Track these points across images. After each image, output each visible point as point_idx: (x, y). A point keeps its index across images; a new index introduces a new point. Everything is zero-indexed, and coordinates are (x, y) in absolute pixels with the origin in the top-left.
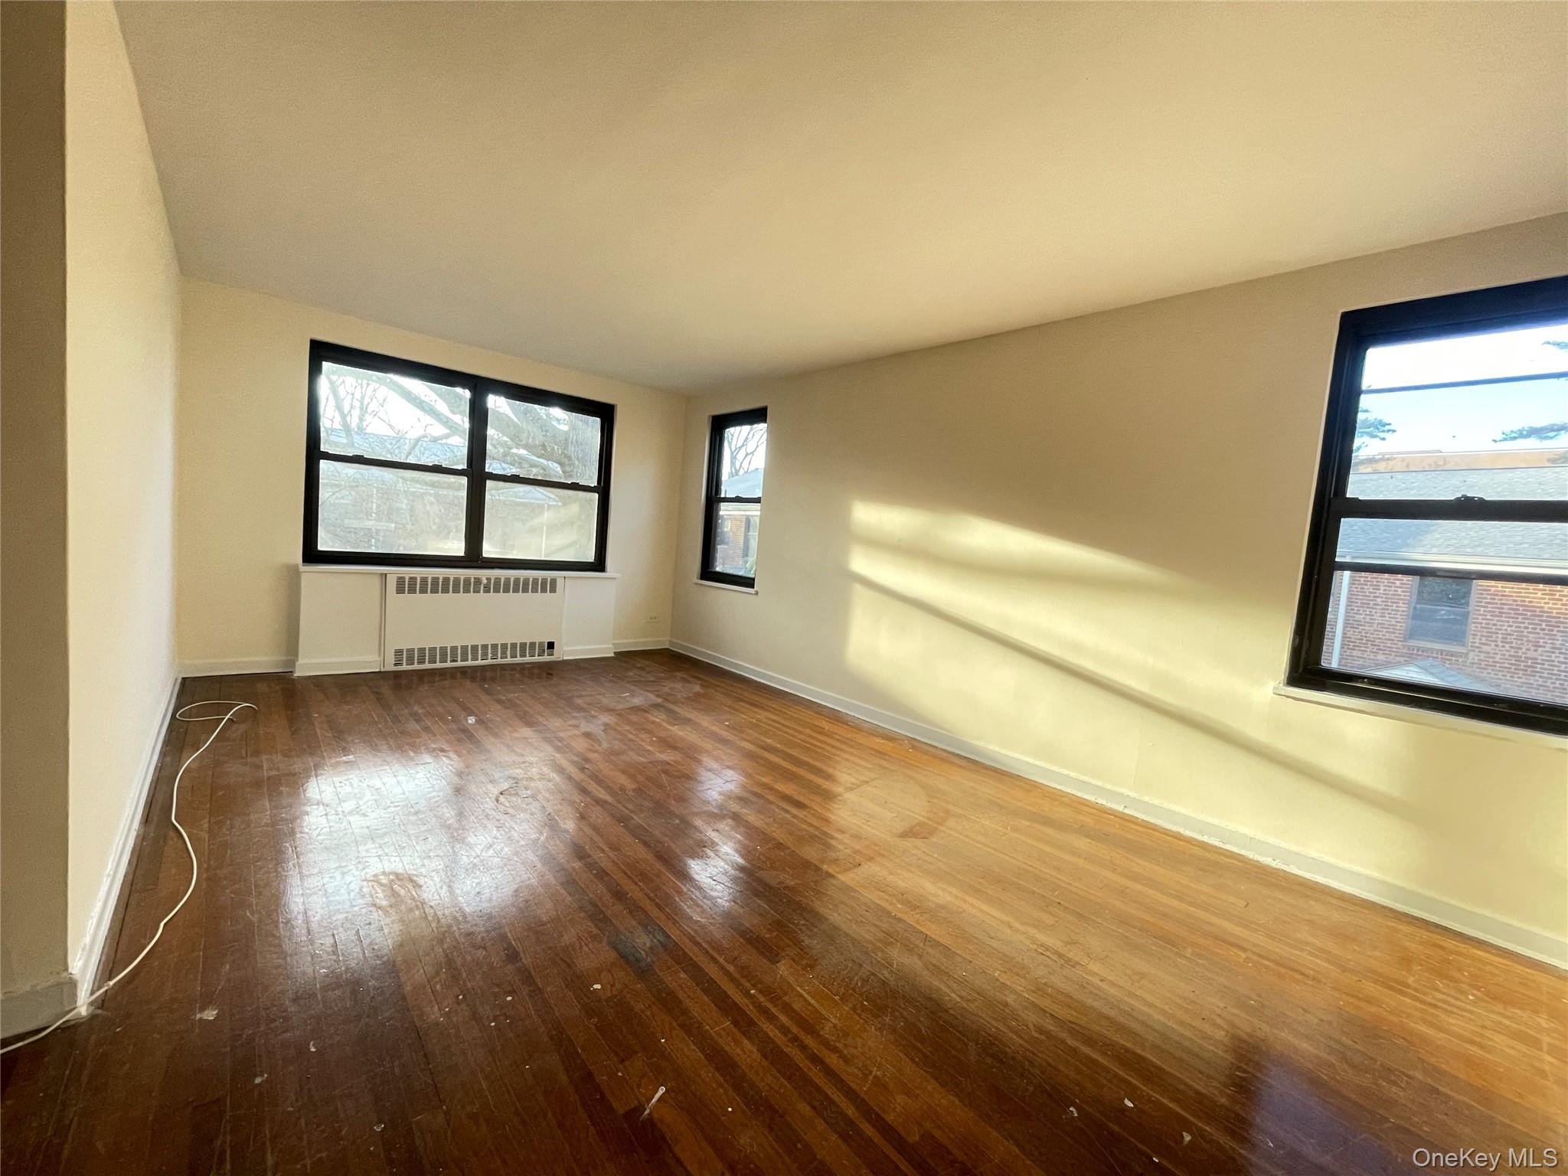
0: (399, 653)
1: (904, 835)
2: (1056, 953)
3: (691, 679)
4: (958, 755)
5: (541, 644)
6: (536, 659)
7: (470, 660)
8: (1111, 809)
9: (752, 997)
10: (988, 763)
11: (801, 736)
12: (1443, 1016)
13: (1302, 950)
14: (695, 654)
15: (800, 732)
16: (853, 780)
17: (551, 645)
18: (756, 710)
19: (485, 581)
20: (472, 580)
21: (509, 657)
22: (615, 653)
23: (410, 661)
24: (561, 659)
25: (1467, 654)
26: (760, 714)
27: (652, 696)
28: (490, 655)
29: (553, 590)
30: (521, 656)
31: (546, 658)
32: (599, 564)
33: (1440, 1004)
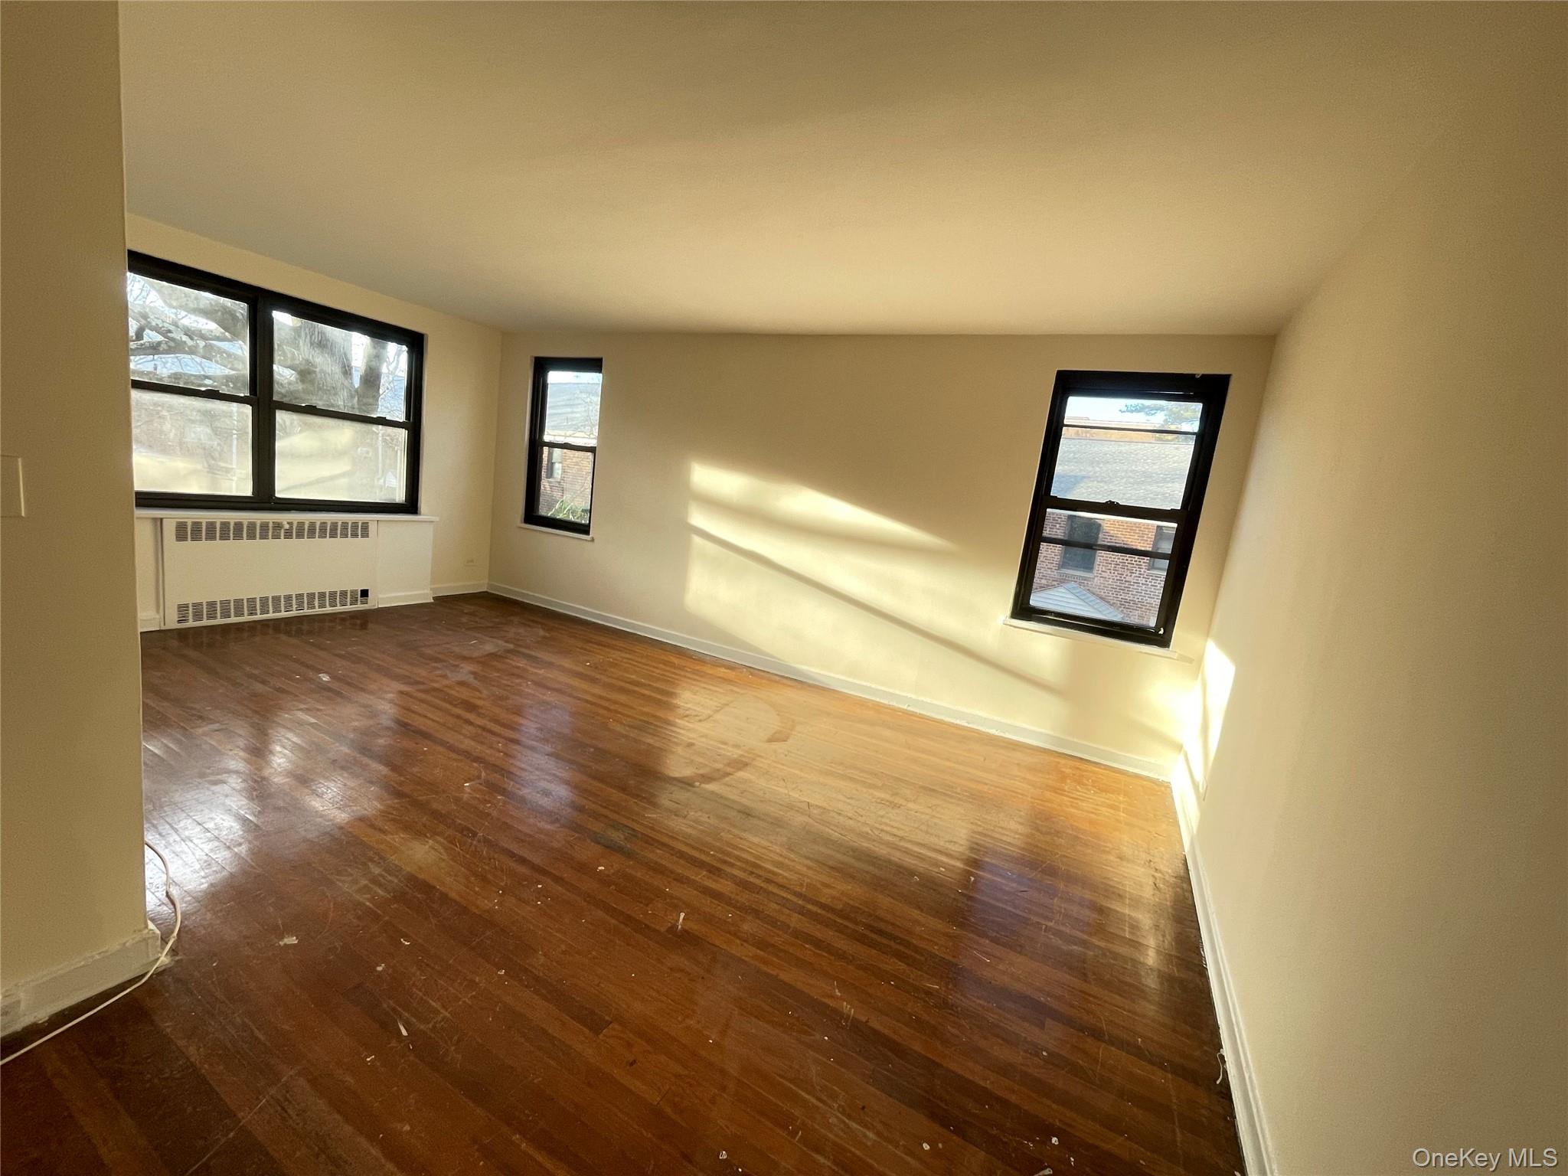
0: (183, 608)
1: (770, 741)
2: (888, 801)
3: (531, 624)
4: (787, 678)
5: (353, 592)
6: (349, 608)
7: (271, 611)
8: (899, 708)
9: (713, 855)
10: (811, 682)
11: (658, 671)
12: (1080, 803)
13: (1016, 780)
14: (527, 599)
15: (657, 668)
16: (715, 704)
17: (365, 593)
18: (608, 650)
19: (287, 526)
20: (271, 525)
21: (317, 607)
22: (433, 598)
23: (198, 616)
24: (376, 607)
25: (1094, 578)
26: (614, 654)
27: (500, 642)
28: (295, 606)
29: (365, 534)
30: (331, 606)
31: (359, 607)
32: (410, 506)
33: (1079, 797)
